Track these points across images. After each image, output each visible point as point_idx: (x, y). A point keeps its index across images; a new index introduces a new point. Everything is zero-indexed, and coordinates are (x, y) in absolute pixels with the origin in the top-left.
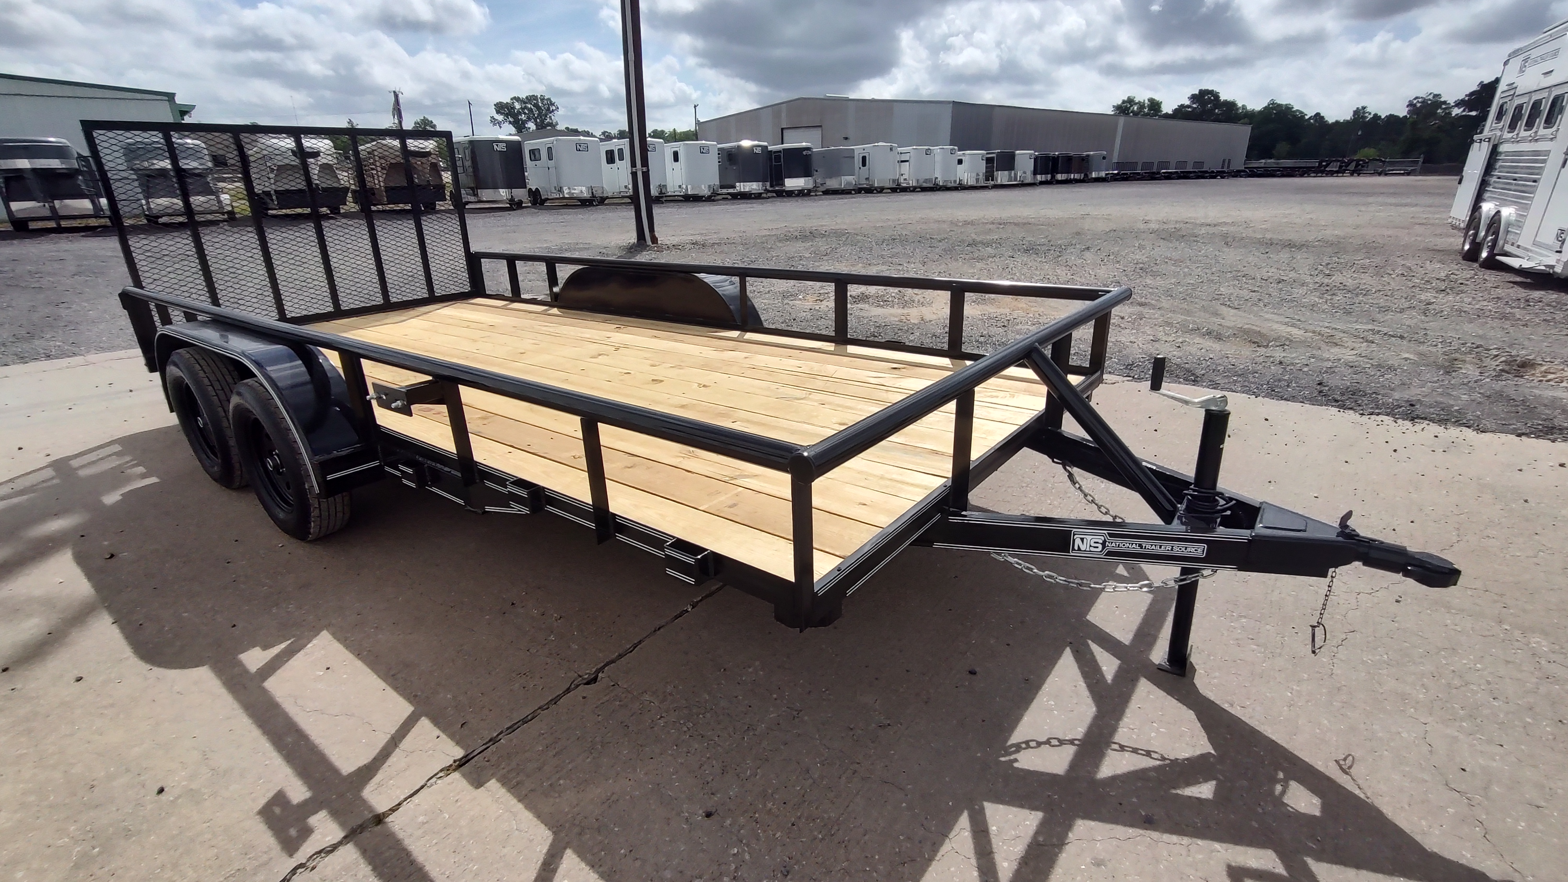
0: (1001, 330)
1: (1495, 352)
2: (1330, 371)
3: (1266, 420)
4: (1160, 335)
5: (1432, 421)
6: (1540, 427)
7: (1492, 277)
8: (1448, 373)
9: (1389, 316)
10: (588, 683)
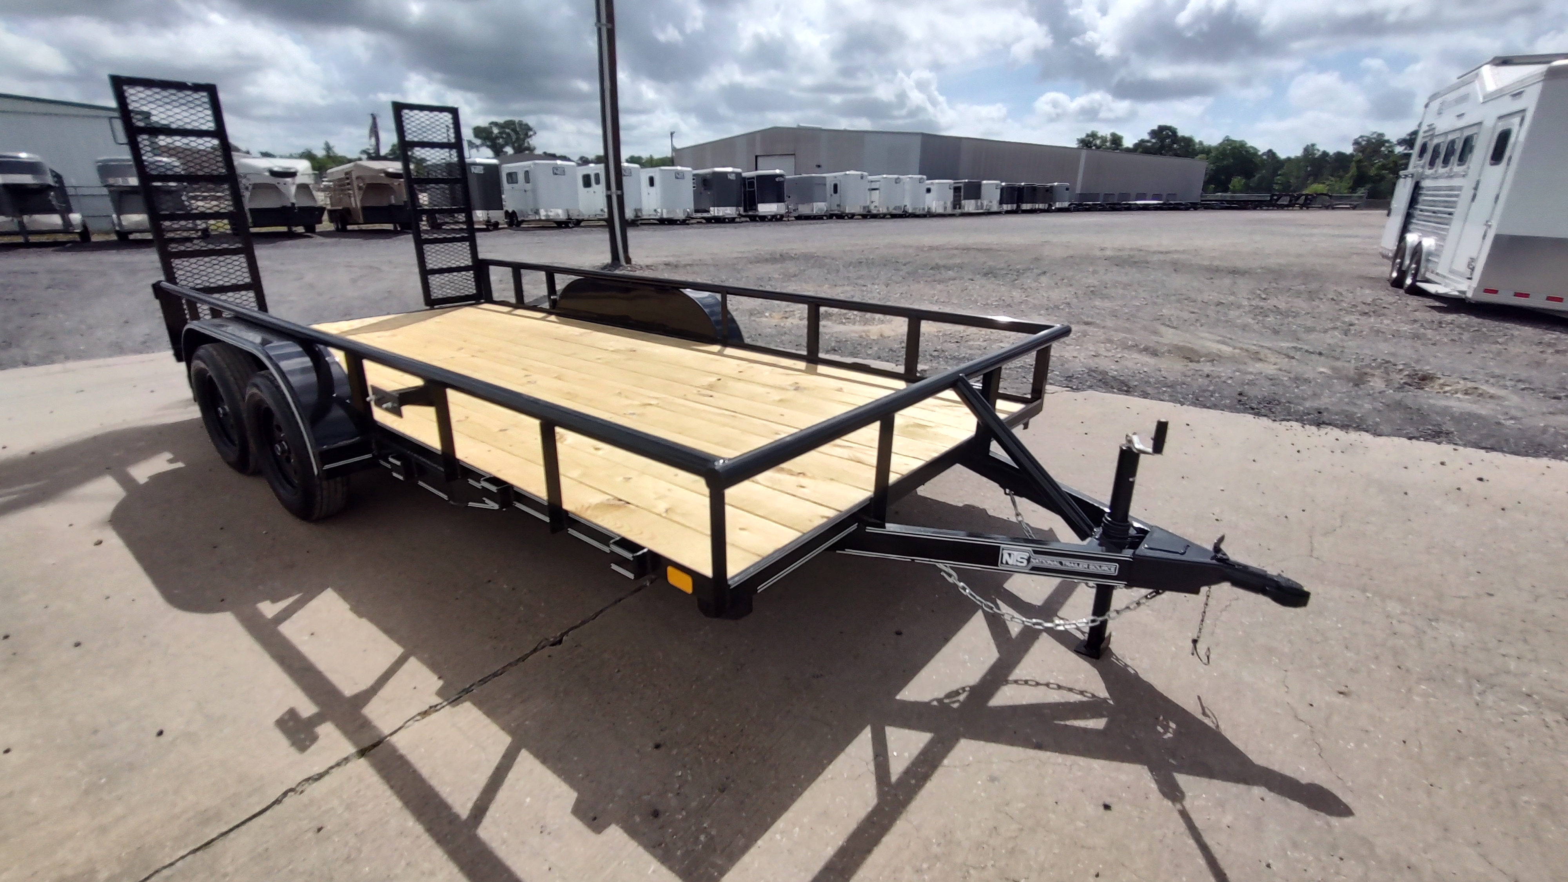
0: (954, 345)
1: (1401, 367)
2: (1251, 383)
3: (1188, 425)
4: (1102, 351)
5: (1336, 426)
6: (1429, 432)
7: (1414, 301)
8: (1357, 385)
9: (1313, 336)
10: (553, 645)
